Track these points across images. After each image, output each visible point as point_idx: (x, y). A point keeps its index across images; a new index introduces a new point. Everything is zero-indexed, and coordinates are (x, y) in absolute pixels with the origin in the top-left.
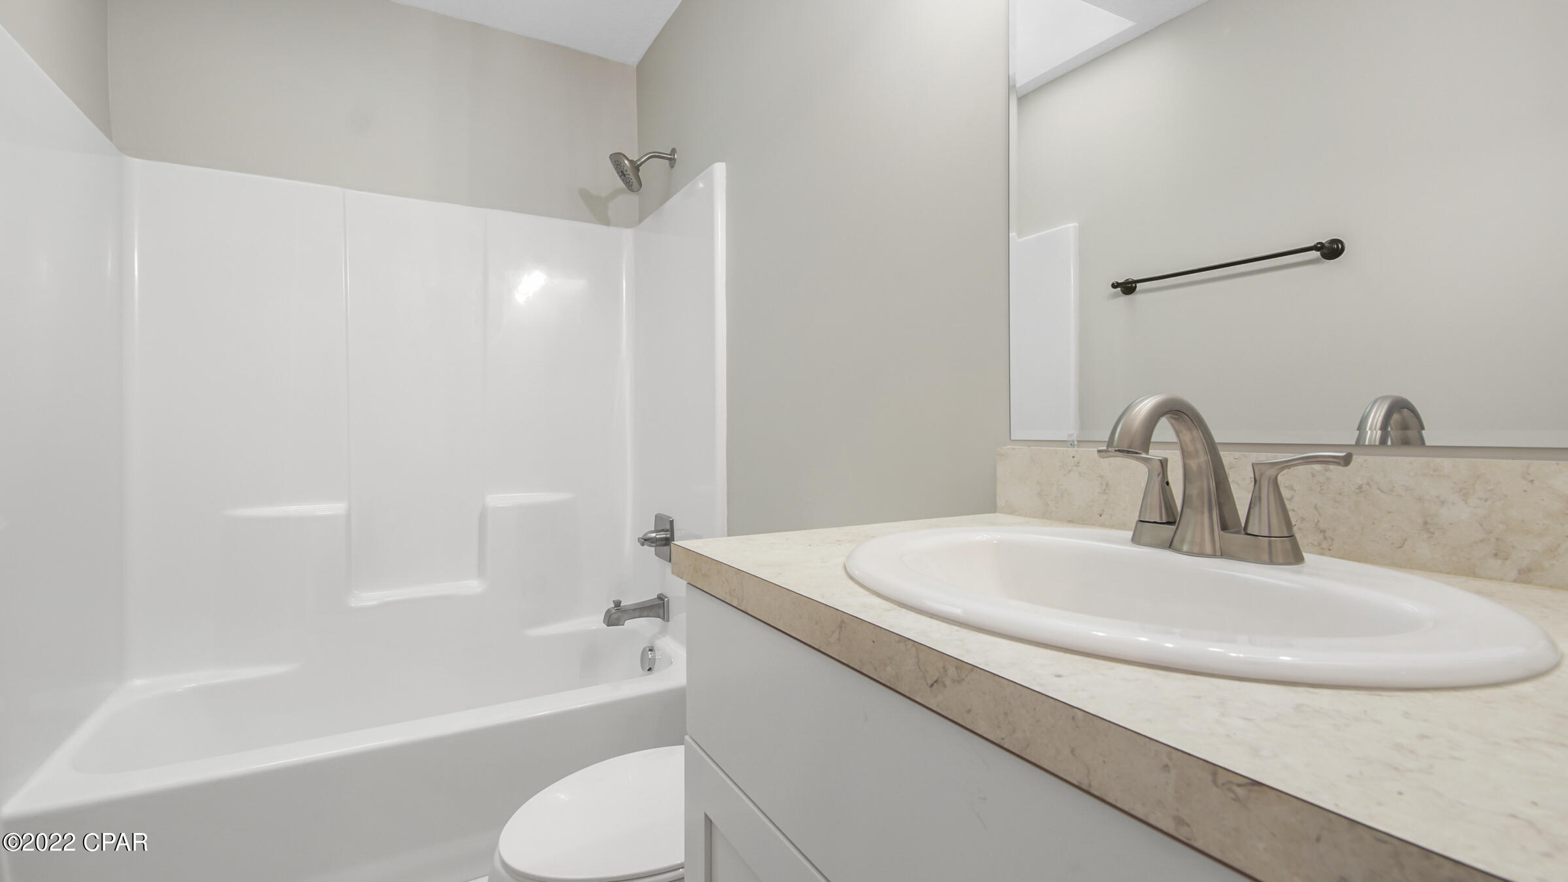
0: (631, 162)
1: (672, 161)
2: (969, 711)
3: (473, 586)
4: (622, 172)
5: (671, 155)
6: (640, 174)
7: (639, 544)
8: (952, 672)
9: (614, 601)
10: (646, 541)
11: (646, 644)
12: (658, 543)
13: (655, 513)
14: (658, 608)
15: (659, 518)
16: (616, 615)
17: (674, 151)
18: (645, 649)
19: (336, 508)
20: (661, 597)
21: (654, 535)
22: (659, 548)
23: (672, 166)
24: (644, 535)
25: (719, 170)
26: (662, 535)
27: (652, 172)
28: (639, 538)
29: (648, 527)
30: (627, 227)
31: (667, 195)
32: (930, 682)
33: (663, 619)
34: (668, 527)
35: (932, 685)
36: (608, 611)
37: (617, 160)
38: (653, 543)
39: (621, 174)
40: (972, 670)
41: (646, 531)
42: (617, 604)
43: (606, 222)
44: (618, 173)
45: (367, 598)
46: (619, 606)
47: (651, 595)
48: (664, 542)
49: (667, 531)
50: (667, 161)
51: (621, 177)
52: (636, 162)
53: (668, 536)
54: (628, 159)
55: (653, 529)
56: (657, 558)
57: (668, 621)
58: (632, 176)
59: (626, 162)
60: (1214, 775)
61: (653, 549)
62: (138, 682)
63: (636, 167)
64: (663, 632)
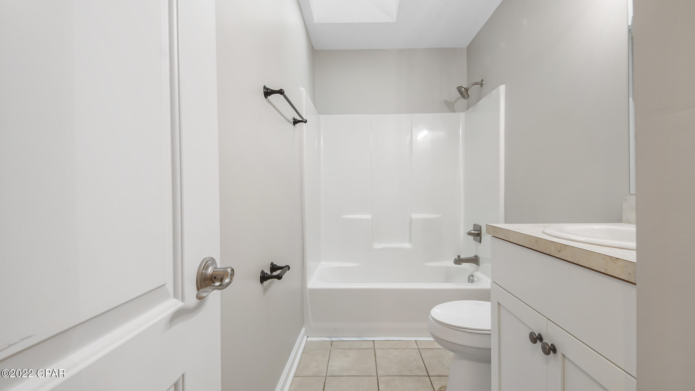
0: (465, 88)
1: (481, 85)
2: (567, 256)
3: (407, 245)
4: (461, 93)
5: (481, 82)
6: (468, 92)
7: (467, 235)
8: (563, 247)
9: (457, 256)
10: (470, 234)
11: (470, 274)
12: (475, 235)
13: (474, 223)
14: (475, 260)
15: (475, 226)
16: (459, 261)
17: (482, 80)
18: (469, 276)
19: (368, 216)
20: (476, 256)
21: (473, 232)
22: (475, 237)
23: (481, 87)
24: (470, 231)
25: (502, 88)
26: (476, 232)
27: (473, 91)
28: (467, 233)
29: (471, 228)
30: (461, 112)
31: (479, 99)
32: (558, 251)
33: (477, 265)
34: (479, 229)
35: (559, 252)
36: (455, 259)
37: (459, 89)
38: (472, 235)
39: (461, 94)
40: (567, 246)
41: (469, 230)
42: (459, 257)
43: (454, 111)
44: (460, 93)
45: (377, 246)
46: (460, 257)
47: (471, 255)
48: (477, 235)
49: (479, 230)
50: (480, 85)
51: (461, 95)
52: (467, 88)
53: (479, 232)
54: (463, 88)
55: (473, 230)
56: (474, 241)
57: (479, 266)
58: (465, 94)
59: (463, 89)
60: (611, 258)
61: (473, 237)
62: (323, 263)
63: (467, 90)
64: (477, 270)
